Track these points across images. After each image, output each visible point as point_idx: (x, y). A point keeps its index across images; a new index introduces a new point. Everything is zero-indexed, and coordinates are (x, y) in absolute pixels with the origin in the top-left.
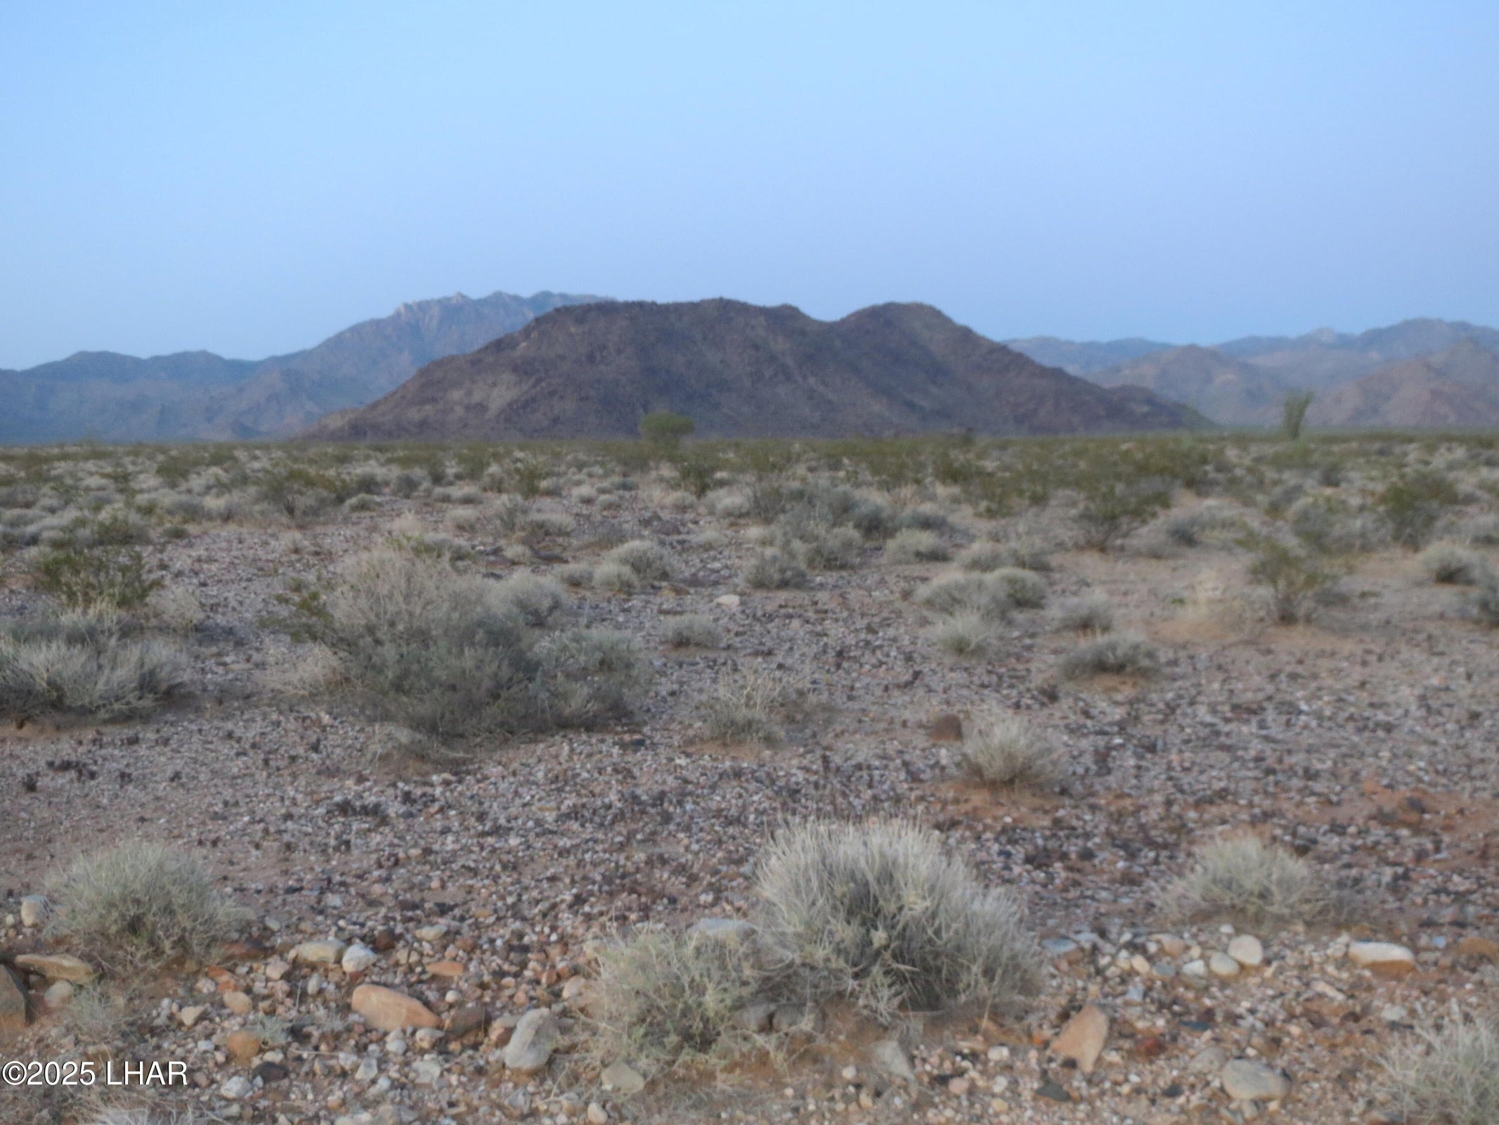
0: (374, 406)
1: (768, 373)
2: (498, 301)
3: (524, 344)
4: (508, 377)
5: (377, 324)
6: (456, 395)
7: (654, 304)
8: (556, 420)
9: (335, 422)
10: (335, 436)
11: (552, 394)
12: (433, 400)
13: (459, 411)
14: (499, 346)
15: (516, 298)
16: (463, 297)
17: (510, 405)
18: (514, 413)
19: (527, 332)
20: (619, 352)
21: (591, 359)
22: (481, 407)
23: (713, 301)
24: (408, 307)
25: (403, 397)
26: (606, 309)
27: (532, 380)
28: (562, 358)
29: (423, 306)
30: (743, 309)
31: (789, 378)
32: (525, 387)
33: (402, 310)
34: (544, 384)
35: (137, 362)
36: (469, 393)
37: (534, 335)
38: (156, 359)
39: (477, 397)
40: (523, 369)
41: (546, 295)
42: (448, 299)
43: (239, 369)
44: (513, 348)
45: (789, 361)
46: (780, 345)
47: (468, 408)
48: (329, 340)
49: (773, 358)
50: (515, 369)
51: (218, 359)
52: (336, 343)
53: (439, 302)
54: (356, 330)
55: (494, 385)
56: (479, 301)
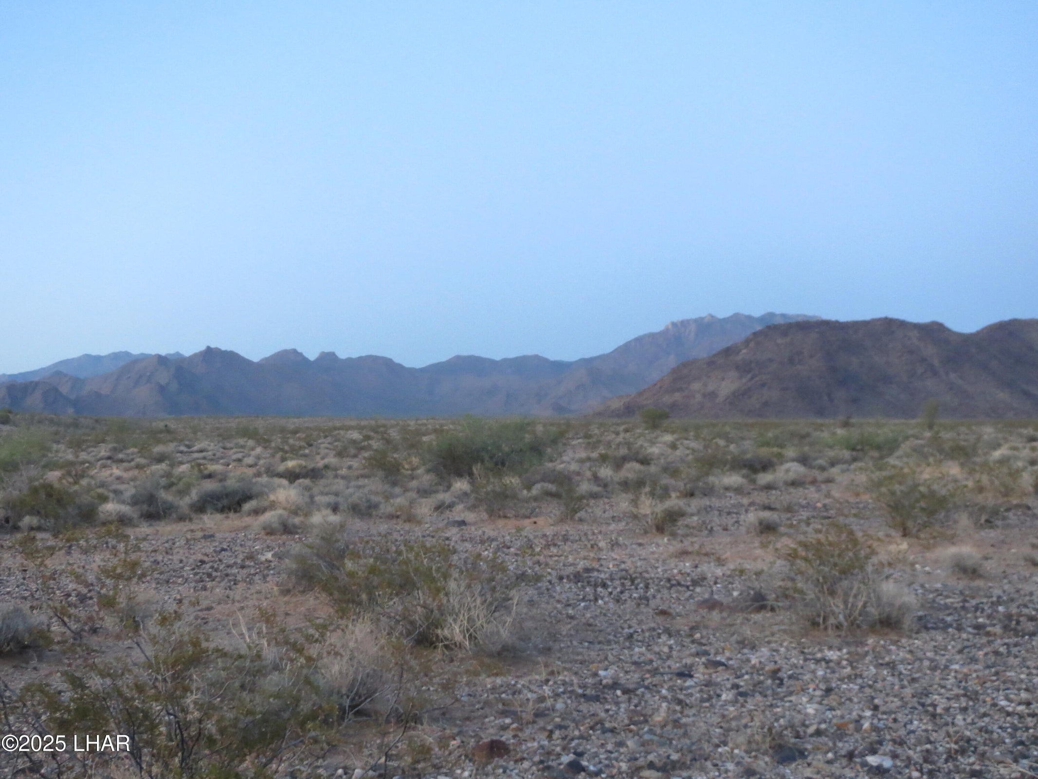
0: (640, 394)
1: (920, 371)
2: (737, 319)
3: (744, 351)
4: (733, 374)
5: (652, 336)
6: (696, 386)
7: (837, 322)
8: (766, 404)
9: (616, 404)
10: (616, 414)
11: (763, 385)
12: (680, 390)
13: (698, 398)
14: (728, 352)
15: (749, 317)
16: (712, 317)
17: (734, 393)
18: (736, 399)
19: (747, 342)
20: (811, 357)
21: (791, 360)
22: (713, 395)
23: (880, 320)
24: (674, 324)
25: (661, 387)
26: (805, 326)
27: (749, 376)
28: (771, 360)
29: (684, 323)
30: (902, 324)
31: (935, 373)
32: (744, 380)
33: (670, 327)
34: (757, 379)
35: (493, 362)
36: (705, 385)
37: (752, 345)
38: (505, 360)
39: (711, 387)
40: (744, 368)
41: (772, 315)
42: (702, 319)
43: (559, 367)
44: (738, 354)
45: (936, 362)
46: (930, 351)
47: (704, 395)
48: (620, 347)
49: (923, 360)
50: (737, 368)
51: (546, 360)
52: (625, 349)
53: (695, 321)
54: (639, 340)
55: (723, 379)
56: (724, 319)
